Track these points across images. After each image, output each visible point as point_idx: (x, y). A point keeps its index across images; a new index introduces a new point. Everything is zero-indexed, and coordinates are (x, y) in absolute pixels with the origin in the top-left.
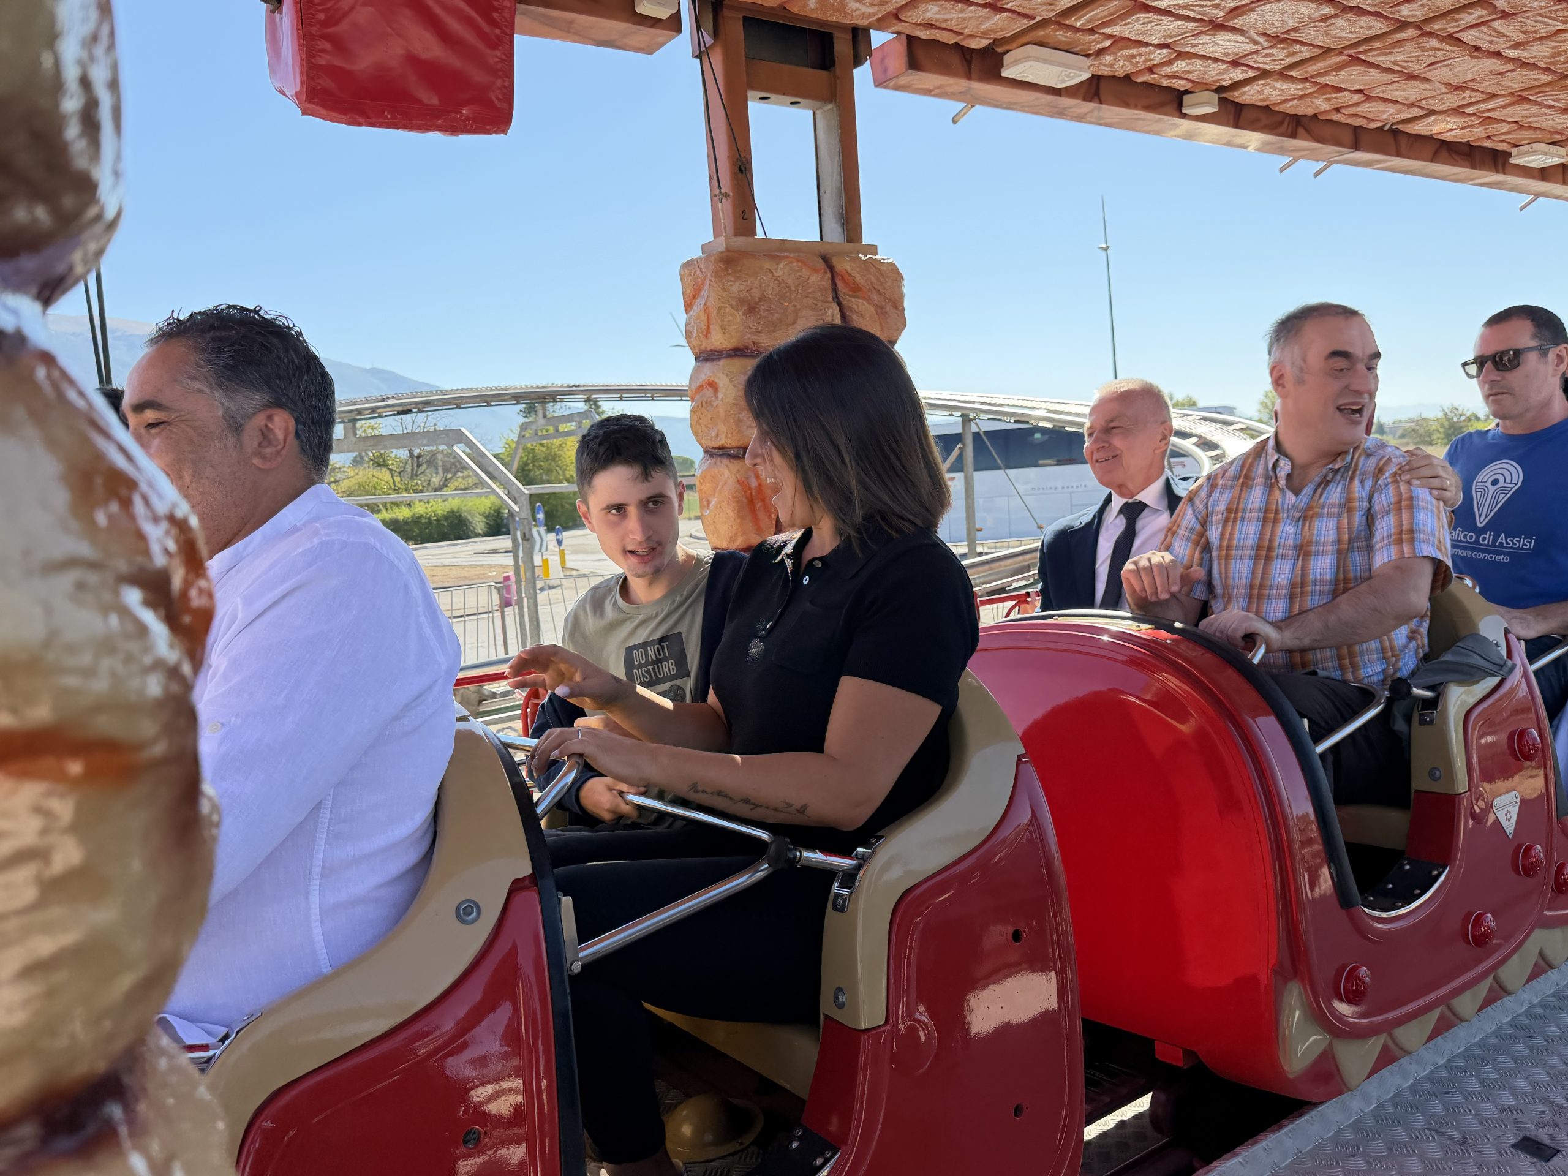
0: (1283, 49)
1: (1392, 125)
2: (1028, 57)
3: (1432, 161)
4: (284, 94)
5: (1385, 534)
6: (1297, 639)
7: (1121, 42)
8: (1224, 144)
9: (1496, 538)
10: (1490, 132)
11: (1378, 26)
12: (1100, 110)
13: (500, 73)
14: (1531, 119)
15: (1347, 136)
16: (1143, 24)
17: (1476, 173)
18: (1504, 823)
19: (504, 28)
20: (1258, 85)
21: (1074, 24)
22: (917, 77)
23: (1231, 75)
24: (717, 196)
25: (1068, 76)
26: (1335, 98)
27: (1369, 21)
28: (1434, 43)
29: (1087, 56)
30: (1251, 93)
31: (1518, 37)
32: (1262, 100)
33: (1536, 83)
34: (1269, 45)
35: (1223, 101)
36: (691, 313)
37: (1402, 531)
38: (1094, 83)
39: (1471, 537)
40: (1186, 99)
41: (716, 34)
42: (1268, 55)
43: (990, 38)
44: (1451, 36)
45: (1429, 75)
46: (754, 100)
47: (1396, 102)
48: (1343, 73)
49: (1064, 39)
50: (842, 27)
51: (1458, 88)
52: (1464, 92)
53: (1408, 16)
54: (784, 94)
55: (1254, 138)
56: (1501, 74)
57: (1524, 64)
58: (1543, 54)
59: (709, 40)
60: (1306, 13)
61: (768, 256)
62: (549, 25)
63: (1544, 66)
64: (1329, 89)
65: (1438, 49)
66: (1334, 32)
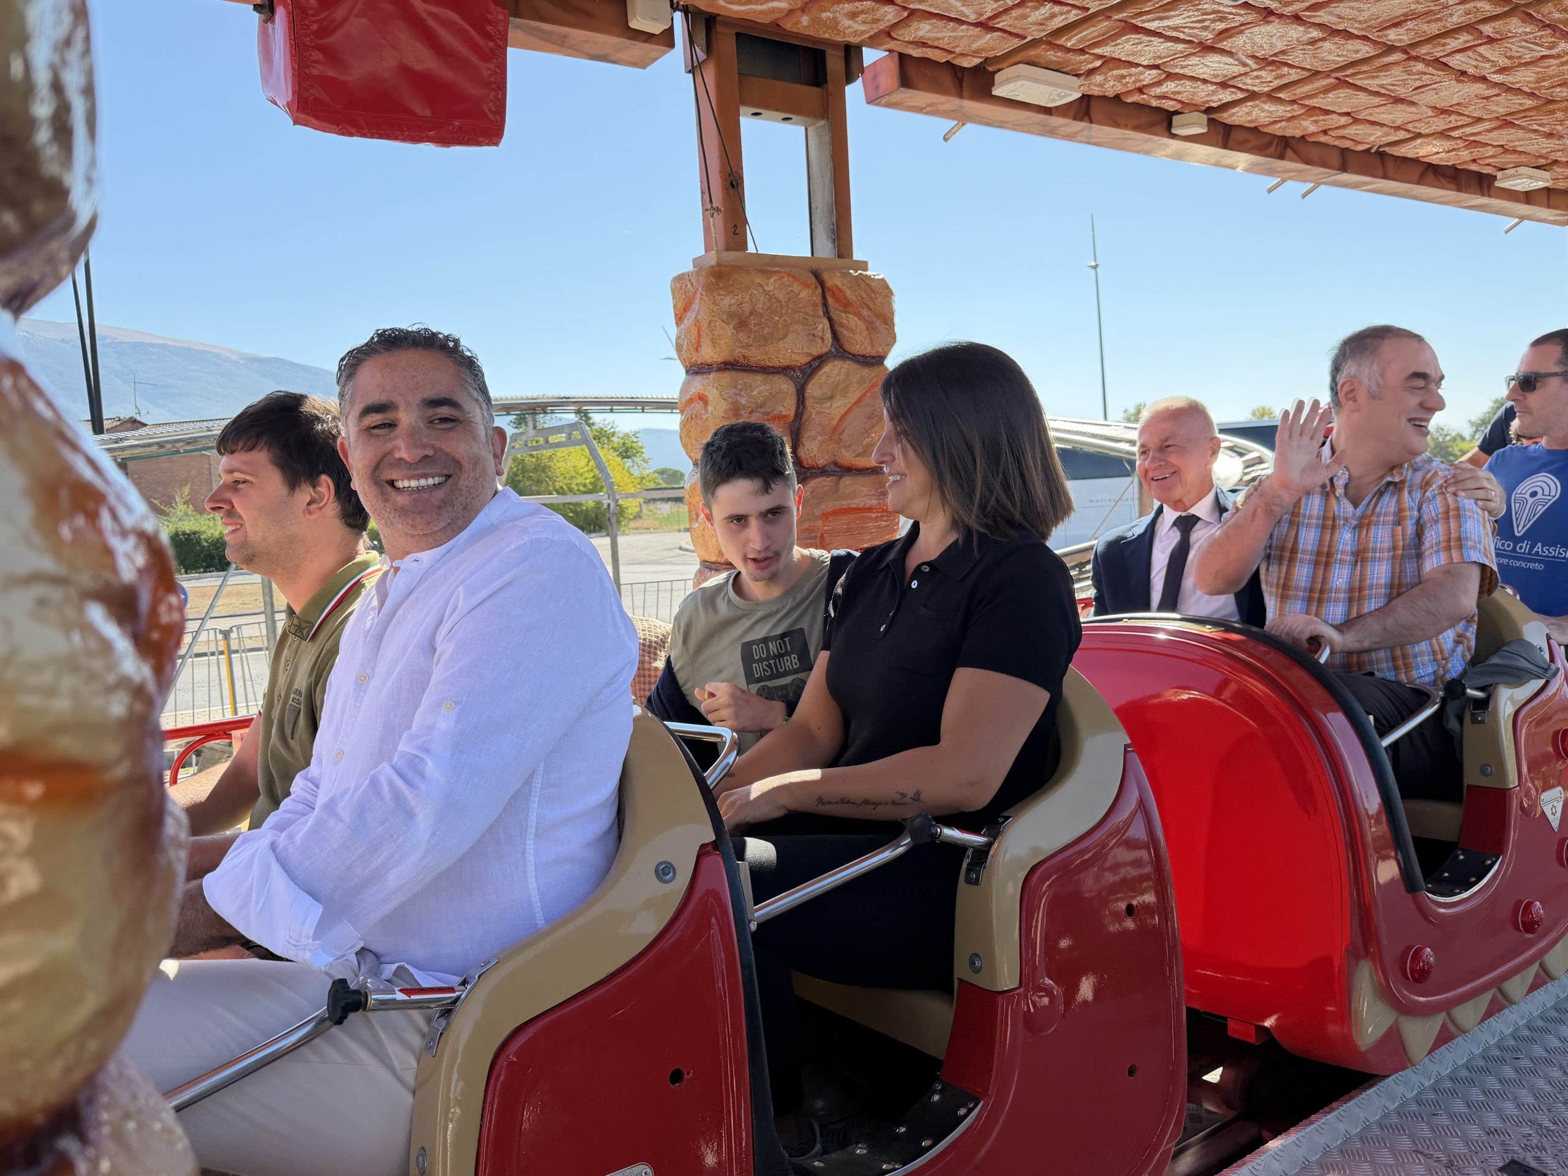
0: (1272, 71)
1: (1379, 147)
2: (1019, 76)
3: (1418, 183)
4: (276, 104)
5: (1434, 542)
6: (1359, 641)
7: (1111, 62)
8: (1213, 165)
9: (1532, 547)
10: (1475, 156)
11: (1365, 50)
12: (1090, 129)
13: (494, 86)
14: (1516, 143)
15: (1335, 158)
16: (1133, 44)
17: (1462, 196)
18: (1551, 817)
19: (498, 41)
20: (1246, 107)
21: (1065, 44)
22: (908, 95)
23: (1220, 97)
24: (709, 209)
25: (1059, 95)
26: (1323, 120)
27: (1357, 44)
28: (1420, 66)
29: (1078, 76)
30: (1240, 114)
31: (1503, 62)
32: (1251, 121)
33: (1521, 108)
34: (1258, 67)
35: (1212, 122)
36: (682, 326)
37: (1450, 538)
38: (1085, 101)
39: (1509, 546)
40: (1176, 119)
41: (709, 50)
42: (1257, 77)
43: (982, 57)
44: (1437, 60)
45: (1415, 99)
46: (746, 115)
47: (1382, 125)
48: (1330, 95)
49: (1055, 59)
50: (835, 45)
51: (1444, 112)
52: (1450, 116)
53: (1396, 40)
54: (777, 110)
55: (1242, 159)
56: (1487, 98)
57: (1509, 90)
58: (1528, 79)
59: (702, 55)
60: (1295, 36)
61: (761, 271)
62: (542, 39)
63: (1529, 91)
64: (1317, 111)
65: (1425, 73)
66: (1322, 55)
